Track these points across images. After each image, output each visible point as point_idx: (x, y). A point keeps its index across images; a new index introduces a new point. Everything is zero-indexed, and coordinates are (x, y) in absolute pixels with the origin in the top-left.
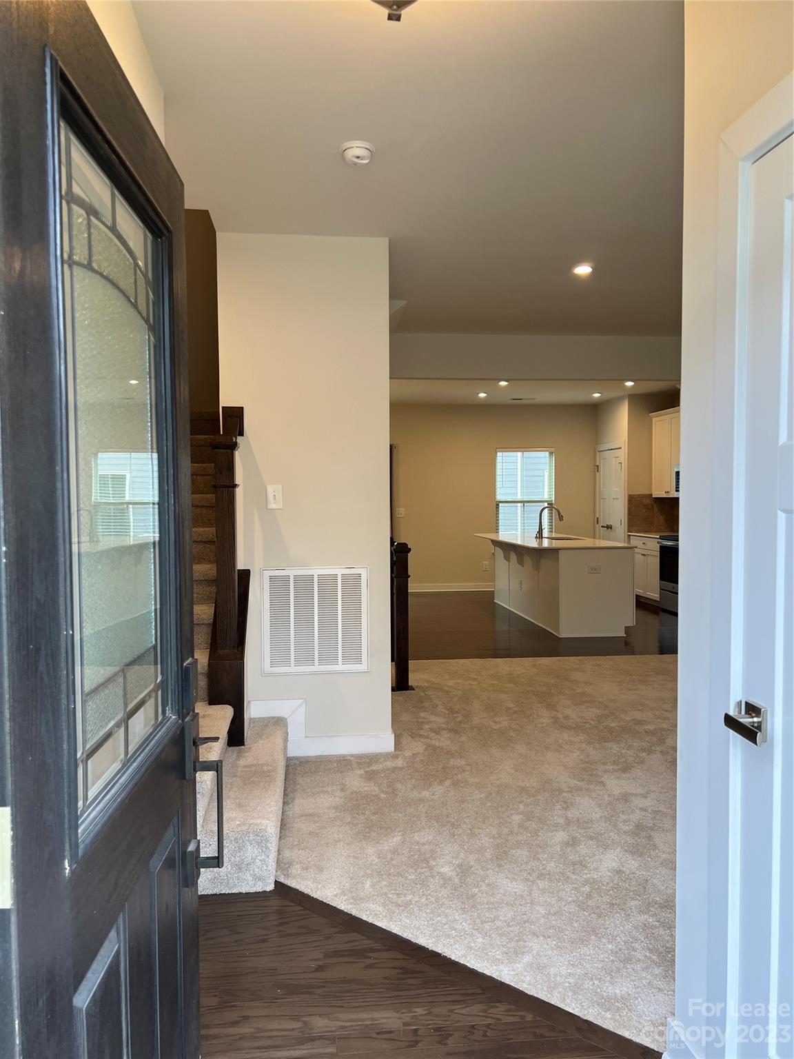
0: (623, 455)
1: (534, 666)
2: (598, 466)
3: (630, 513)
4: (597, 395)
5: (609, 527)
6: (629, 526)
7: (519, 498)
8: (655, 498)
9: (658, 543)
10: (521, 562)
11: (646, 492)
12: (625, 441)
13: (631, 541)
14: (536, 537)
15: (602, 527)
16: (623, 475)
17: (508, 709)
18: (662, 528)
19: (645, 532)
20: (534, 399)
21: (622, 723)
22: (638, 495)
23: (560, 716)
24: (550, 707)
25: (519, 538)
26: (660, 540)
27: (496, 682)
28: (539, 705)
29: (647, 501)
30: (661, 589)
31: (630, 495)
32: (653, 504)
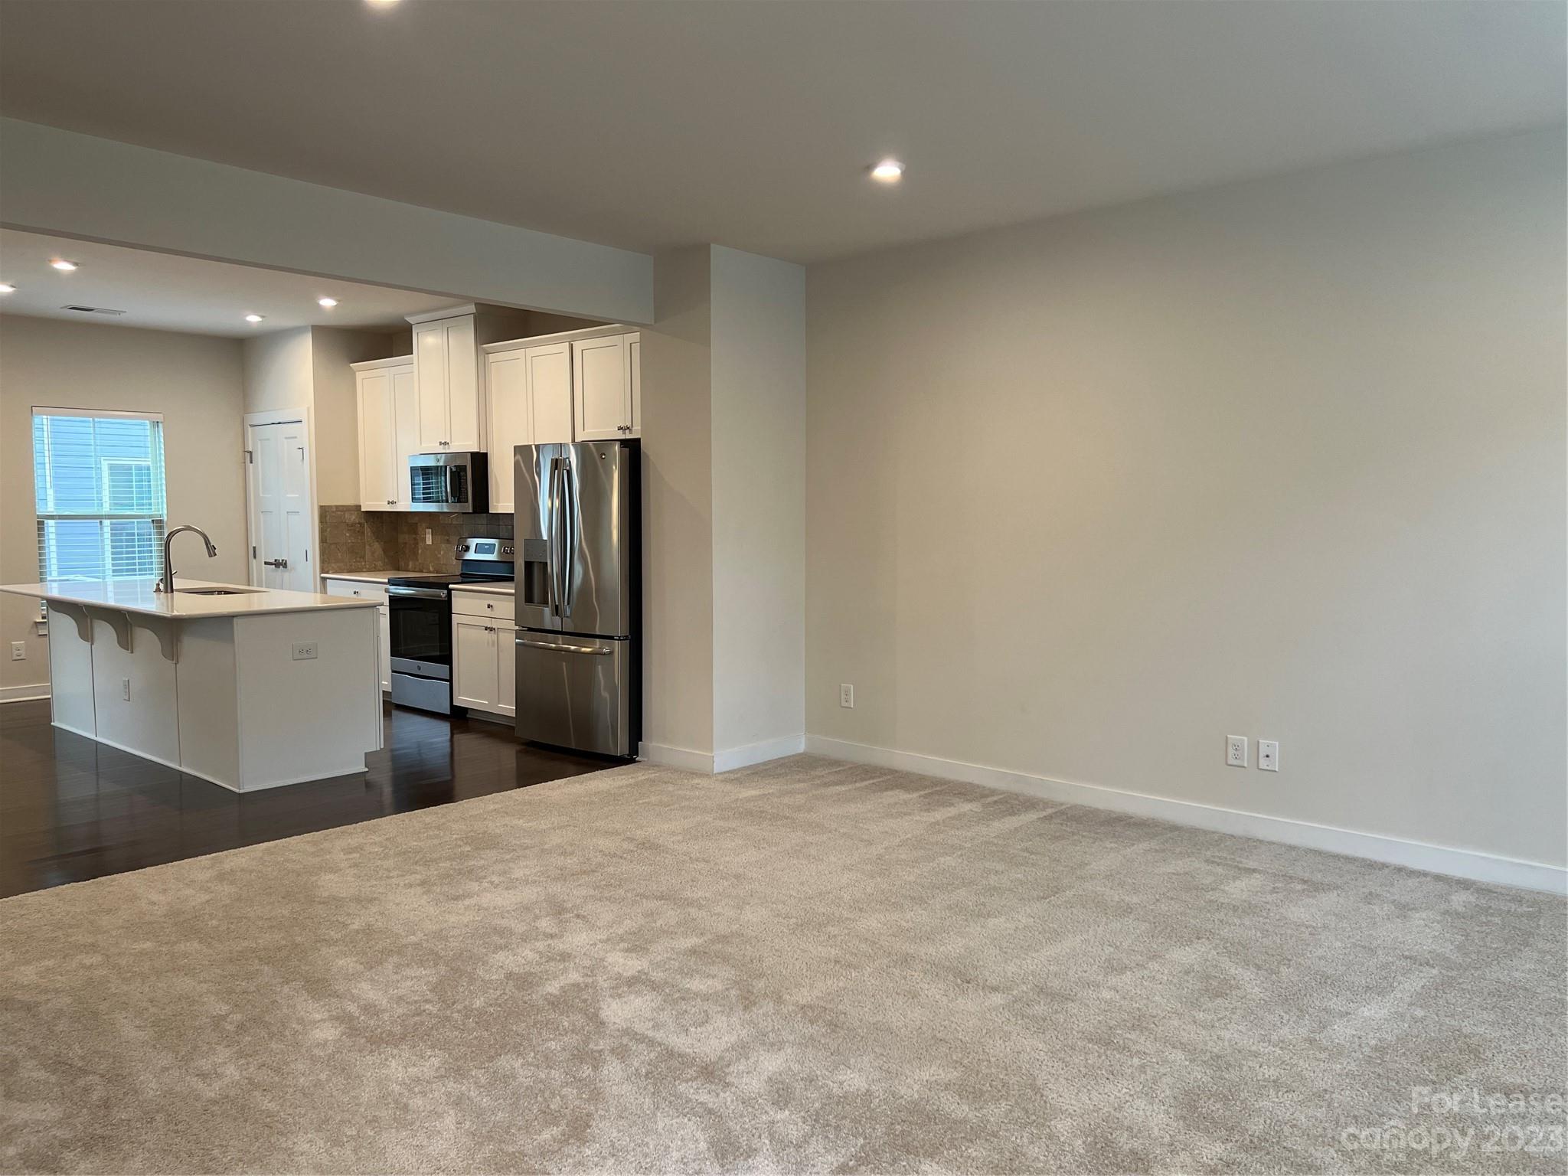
0: (305, 435)
1: (221, 877)
2: (251, 453)
3: (323, 540)
4: (253, 319)
5: (280, 564)
6: (323, 561)
7: (106, 510)
8: (363, 512)
9: (387, 591)
10: (126, 642)
11: (349, 501)
12: (308, 409)
13: (329, 589)
14: (158, 590)
15: (266, 563)
16: (307, 470)
17: (218, 1021)
18: (380, 563)
19: (350, 571)
20: (120, 312)
21: (493, 994)
22: (337, 507)
23: (352, 1008)
24: (318, 987)
25: (111, 594)
26: (388, 586)
27: (148, 945)
28: (286, 989)
29: (353, 518)
30: (393, 671)
31: (321, 507)
32: (363, 521)
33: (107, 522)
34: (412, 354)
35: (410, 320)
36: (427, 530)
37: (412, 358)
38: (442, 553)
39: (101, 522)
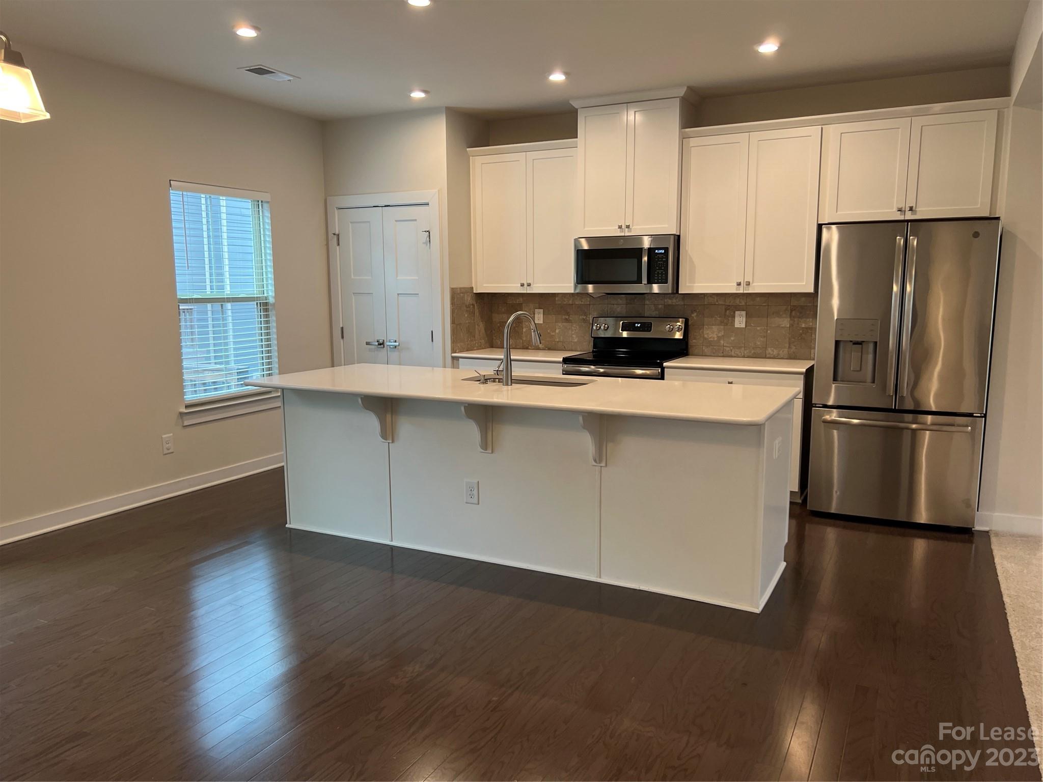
0: (435, 218)
2: (337, 235)
3: (452, 321)
6: (453, 341)
7: (227, 292)
8: (475, 293)
11: (465, 284)
12: (440, 192)
22: (460, 289)
29: (469, 299)
31: (452, 288)
32: (474, 303)
33: (229, 306)
34: (577, 138)
35: (575, 104)
36: (537, 310)
37: (577, 141)
38: (557, 331)
39: (222, 305)
